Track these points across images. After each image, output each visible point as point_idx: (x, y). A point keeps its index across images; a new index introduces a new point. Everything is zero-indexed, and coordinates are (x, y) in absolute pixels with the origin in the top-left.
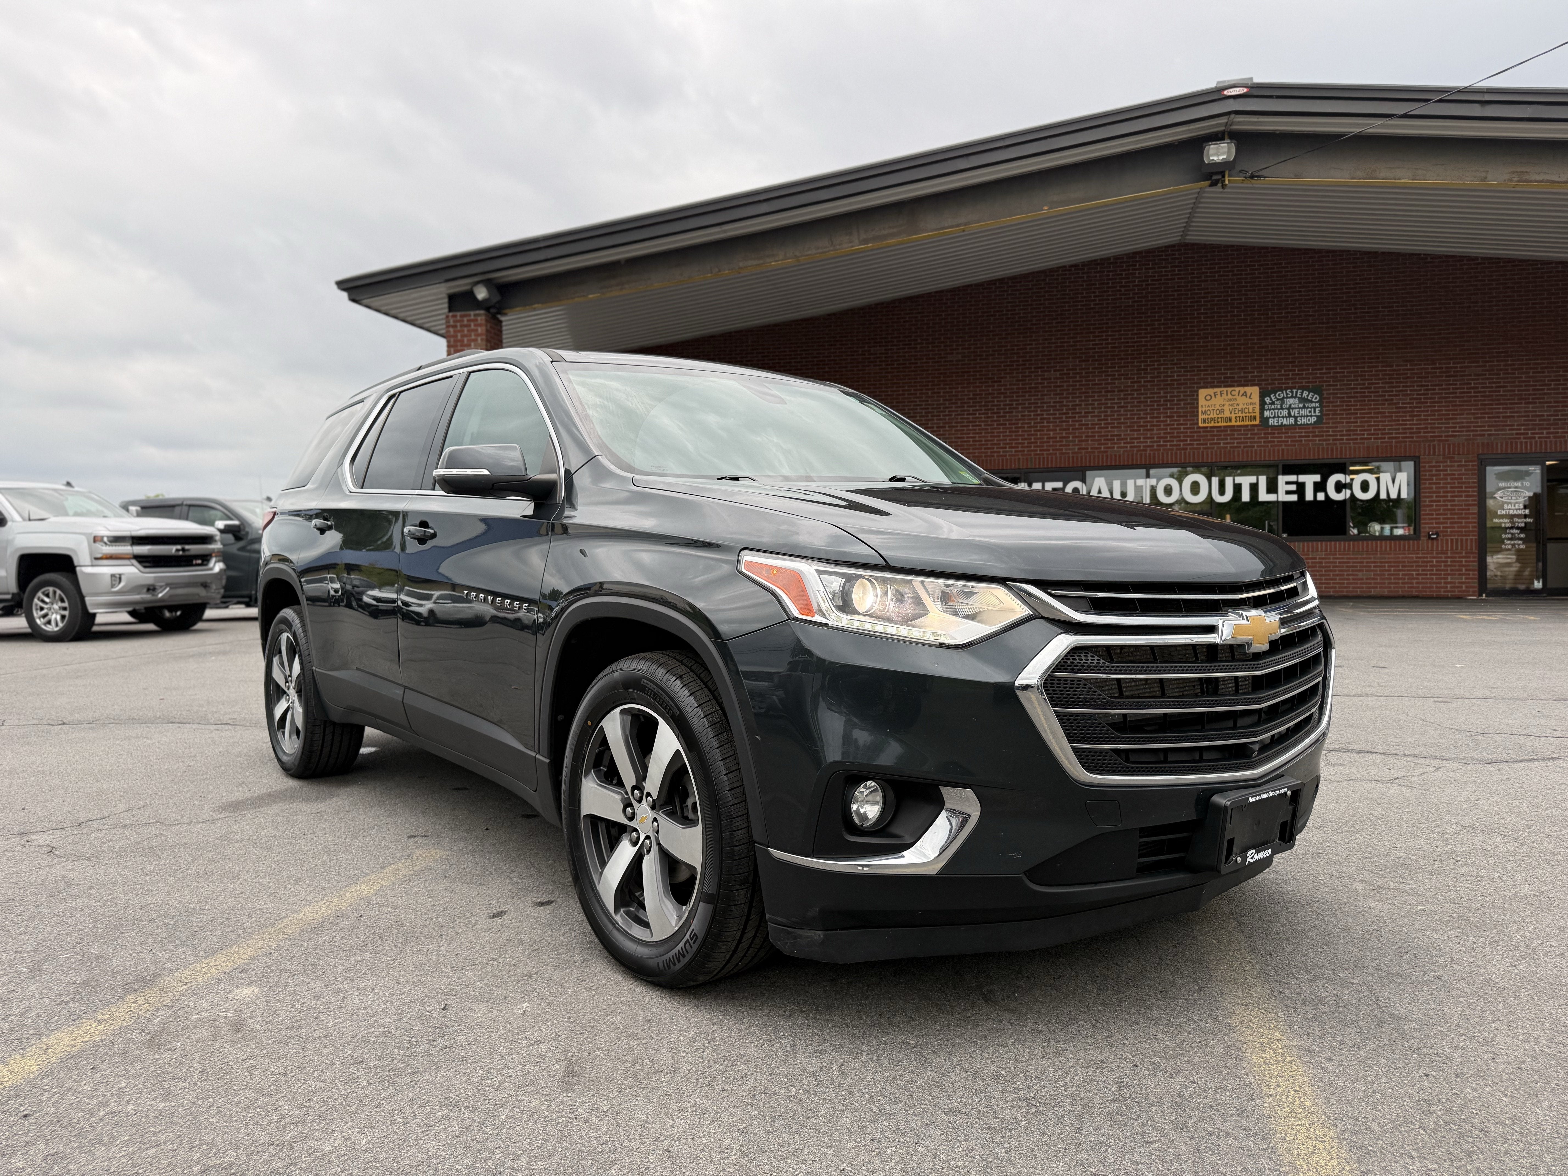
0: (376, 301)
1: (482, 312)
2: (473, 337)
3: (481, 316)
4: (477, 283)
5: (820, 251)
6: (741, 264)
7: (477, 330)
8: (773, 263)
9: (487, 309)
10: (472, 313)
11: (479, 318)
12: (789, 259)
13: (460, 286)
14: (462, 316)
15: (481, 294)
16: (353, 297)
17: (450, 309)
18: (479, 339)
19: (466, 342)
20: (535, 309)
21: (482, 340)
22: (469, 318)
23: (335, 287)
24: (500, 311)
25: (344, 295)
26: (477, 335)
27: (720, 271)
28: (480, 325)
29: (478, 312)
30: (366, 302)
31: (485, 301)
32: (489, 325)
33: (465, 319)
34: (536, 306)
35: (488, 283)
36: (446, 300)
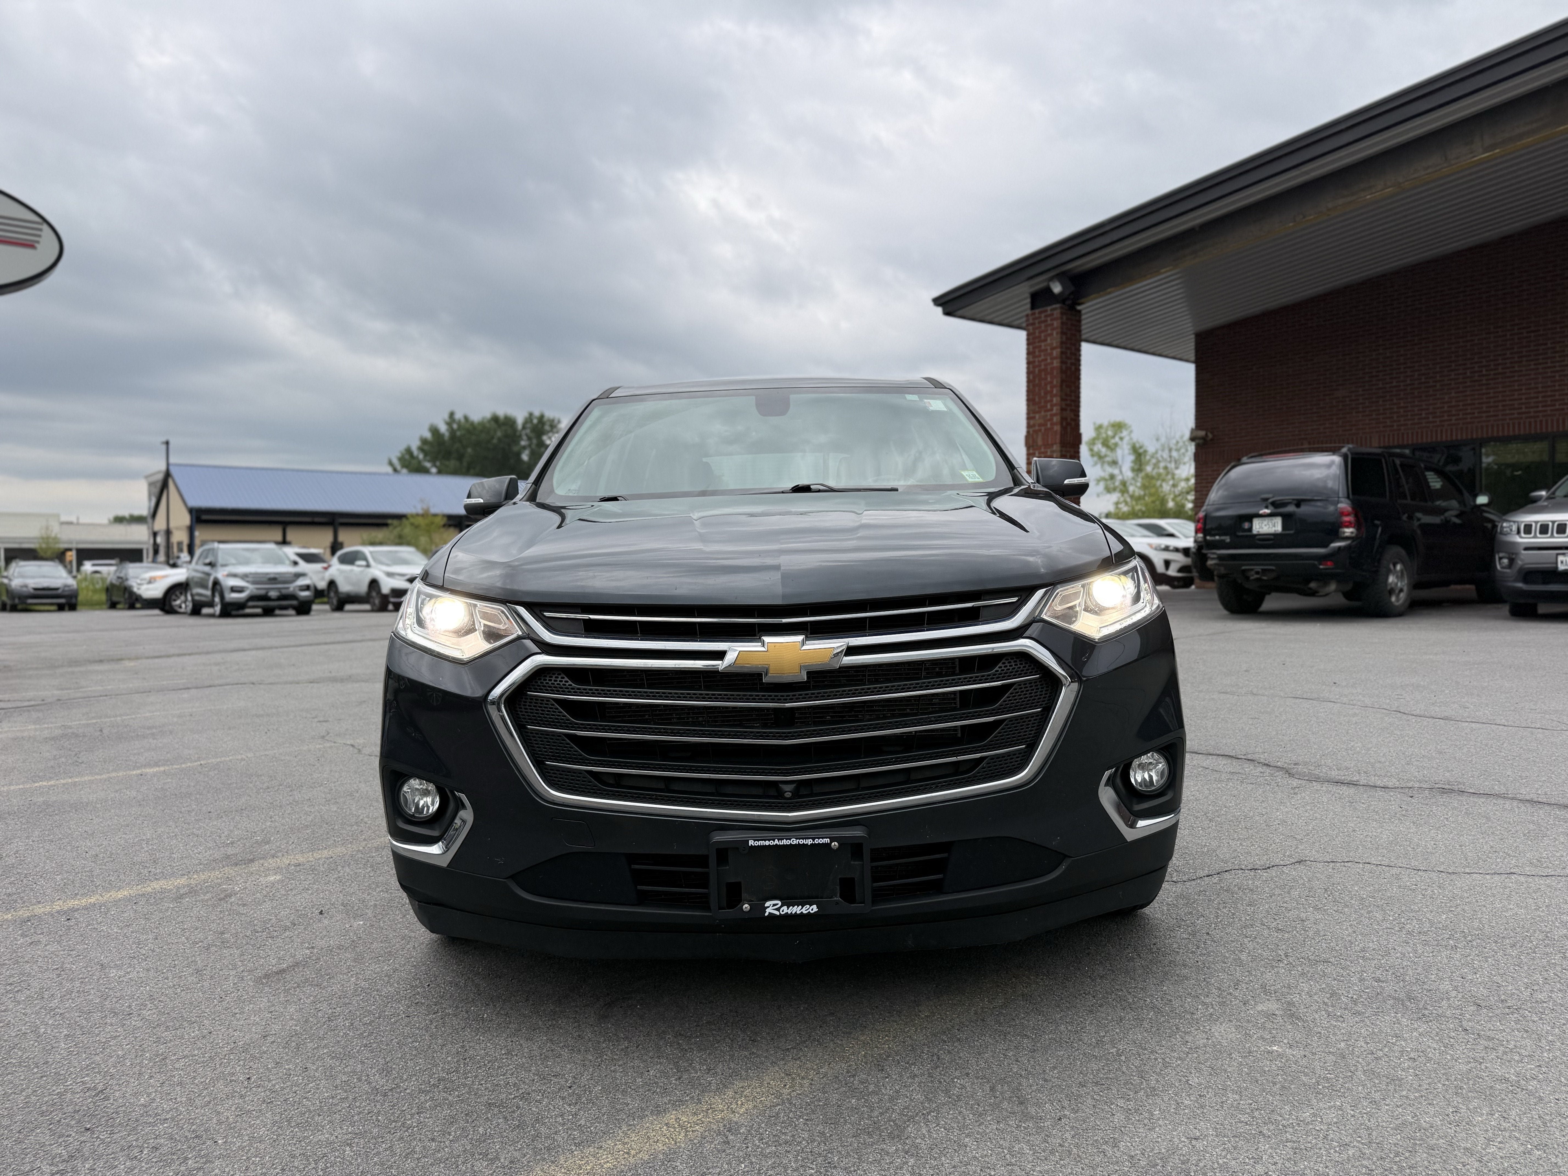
0: (968, 311)
1: (1058, 306)
2: (1049, 332)
3: (1055, 310)
4: (1051, 279)
5: (1430, 170)
6: (1330, 205)
7: (1053, 324)
8: (1368, 197)
9: (1063, 302)
10: (1049, 308)
11: (1055, 312)
12: (1389, 187)
13: (1038, 284)
14: (1040, 313)
15: (1057, 288)
16: (948, 310)
17: (1033, 306)
18: (1055, 333)
19: (1043, 338)
20: (1110, 293)
21: (1057, 333)
22: (1046, 314)
23: (931, 304)
24: (1076, 303)
25: (939, 310)
26: (1053, 329)
27: (1304, 217)
28: (1055, 319)
29: (1054, 306)
30: (960, 313)
31: (1061, 294)
32: (1065, 317)
33: (1043, 315)
34: (1109, 290)
35: (1061, 277)
36: (1029, 300)
